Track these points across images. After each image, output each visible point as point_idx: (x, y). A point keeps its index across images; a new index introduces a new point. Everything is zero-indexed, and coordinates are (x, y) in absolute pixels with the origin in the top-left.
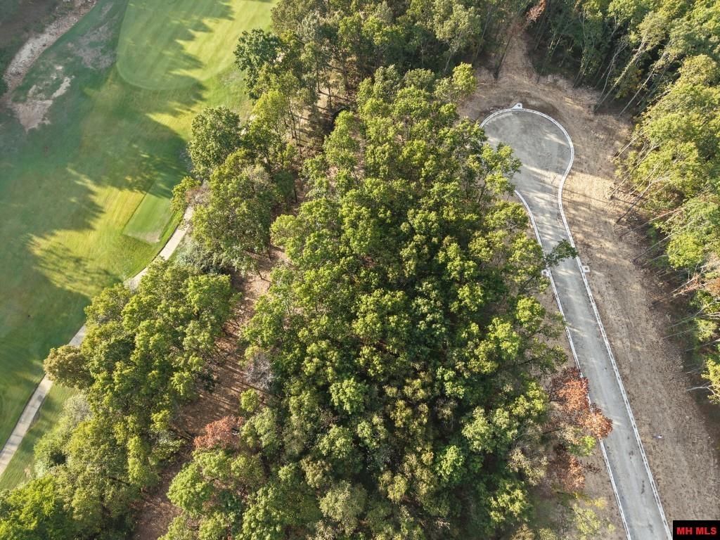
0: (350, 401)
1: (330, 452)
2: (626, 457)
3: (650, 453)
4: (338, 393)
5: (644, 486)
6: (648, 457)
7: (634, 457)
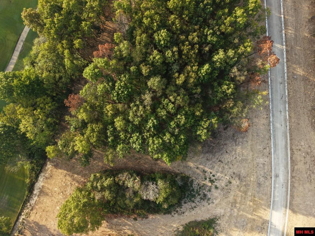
0: (163, 39)
1: (153, 62)
2: (279, 85)
3: (289, 84)
4: (158, 36)
5: (283, 96)
6: (288, 85)
7: (282, 85)
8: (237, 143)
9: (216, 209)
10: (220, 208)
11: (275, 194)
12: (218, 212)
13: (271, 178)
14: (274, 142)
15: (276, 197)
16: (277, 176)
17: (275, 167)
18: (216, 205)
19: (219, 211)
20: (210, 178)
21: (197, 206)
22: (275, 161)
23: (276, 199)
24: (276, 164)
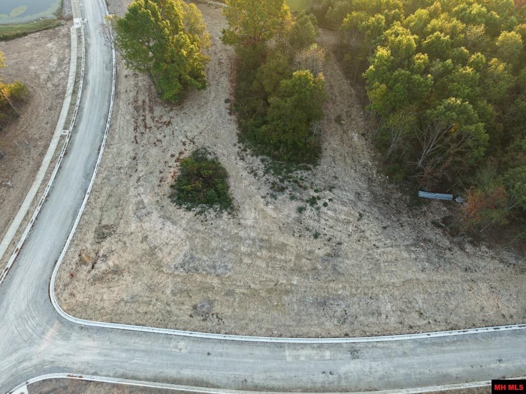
8: (413, 248)
9: (253, 210)
10: (255, 218)
11: (302, 348)
12: (247, 213)
13: (346, 335)
14: (448, 340)
15: (295, 353)
16: (354, 352)
17: (379, 345)
18: (262, 210)
19: (249, 216)
20: (319, 198)
21: (257, 178)
22: (394, 346)
23: (287, 353)
24: (388, 348)
